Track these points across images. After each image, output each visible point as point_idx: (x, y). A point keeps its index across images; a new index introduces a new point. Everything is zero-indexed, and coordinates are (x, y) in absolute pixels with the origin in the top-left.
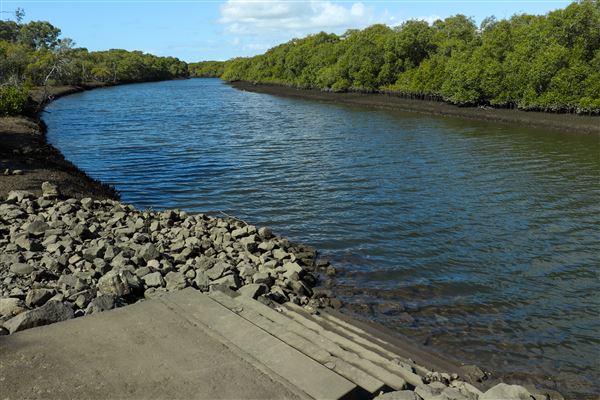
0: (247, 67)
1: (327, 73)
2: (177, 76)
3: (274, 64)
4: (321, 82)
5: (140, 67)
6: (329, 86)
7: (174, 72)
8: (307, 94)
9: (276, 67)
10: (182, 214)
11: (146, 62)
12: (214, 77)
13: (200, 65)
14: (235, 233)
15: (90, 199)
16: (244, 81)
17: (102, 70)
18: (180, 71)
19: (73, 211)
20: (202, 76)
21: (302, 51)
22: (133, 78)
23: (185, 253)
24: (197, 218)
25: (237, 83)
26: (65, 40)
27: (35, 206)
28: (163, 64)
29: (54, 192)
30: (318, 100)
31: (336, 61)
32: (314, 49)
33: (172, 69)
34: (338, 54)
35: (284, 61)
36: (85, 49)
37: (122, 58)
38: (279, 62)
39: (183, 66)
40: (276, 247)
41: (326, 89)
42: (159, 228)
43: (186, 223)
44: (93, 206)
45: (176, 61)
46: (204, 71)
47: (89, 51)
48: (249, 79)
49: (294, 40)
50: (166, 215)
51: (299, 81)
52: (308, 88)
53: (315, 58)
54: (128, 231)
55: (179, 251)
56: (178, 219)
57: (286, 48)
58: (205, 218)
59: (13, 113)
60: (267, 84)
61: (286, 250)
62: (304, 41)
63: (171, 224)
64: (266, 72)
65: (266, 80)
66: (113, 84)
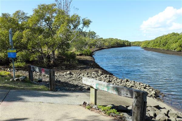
0: (149, 43)
1: (174, 46)
2: (127, 46)
3: (157, 43)
4: (172, 48)
5: (117, 43)
6: (175, 50)
7: (127, 45)
8: (168, 52)
9: (158, 43)
10: (129, 80)
11: (119, 42)
12: (138, 46)
13: (134, 43)
14: (141, 85)
15: (109, 75)
16: (147, 47)
17: (107, 44)
18: (128, 44)
19: (106, 77)
20: (135, 46)
21: (166, 39)
22: (115, 46)
23: (130, 86)
24: (132, 81)
25: (145, 48)
26: (97, 36)
27: (98, 75)
28: (124, 42)
29: (101, 73)
30: (170, 54)
31: (178, 41)
32: (170, 38)
33: (126, 44)
34: (178, 39)
35: (160, 42)
36: (102, 38)
37: (112, 41)
38: (159, 42)
39: (129, 43)
40: (150, 88)
41: (174, 50)
42: (124, 82)
43: (130, 82)
44: (110, 77)
45: (128, 41)
46: (135, 44)
47: (103, 38)
48: (149, 47)
49: (164, 35)
50: (125, 80)
51: (165, 48)
52: (168, 50)
53: (170, 41)
54: (118, 82)
55: (129, 86)
56: (128, 81)
57: (161, 38)
58: (134, 81)
59: (88, 55)
60: (155, 49)
61: (152, 89)
62: (167, 35)
63: (126, 82)
64: (155, 45)
65: (154, 47)
66: (110, 48)
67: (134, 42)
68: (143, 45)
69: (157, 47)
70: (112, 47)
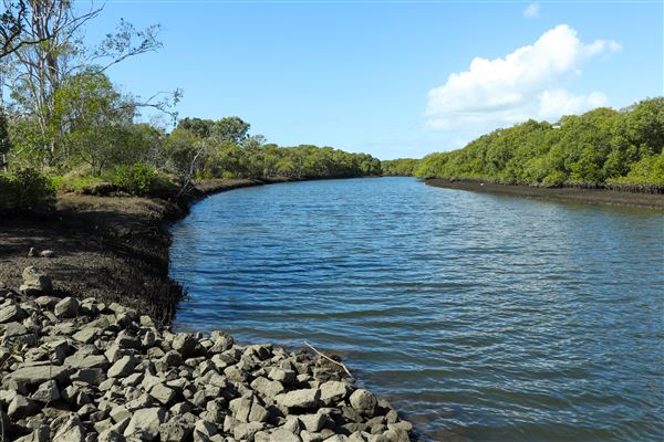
0: (444, 162)
1: (537, 165)
2: (369, 174)
3: (474, 157)
4: (529, 175)
5: (329, 163)
6: (540, 180)
7: (365, 170)
8: (513, 190)
9: (477, 160)
11: (335, 158)
12: (409, 175)
13: (394, 164)
16: (440, 178)
17: (286, 164)
18: (372, 169)
20: (396, 175)
21: (506, 140)
25: (432, 180)
28: (354, 161)
30: (525, 196)
31: (548, 150)
33: (363, 166)
34: (551, 143)
35: (485, 154)
36: (275, 145)
37: (310, 154)
38: (480, 155)
39: (375, 163)
41: (536, 184)
45: (369, 158)
46: (399, 169)
48: (446, 175)
49: (498, 130)
51: (502, 177)
52: (514, 183)
53: (522, 149)
57: (487, 140)
60: (465, 180)
62: (510, 131)
64: (466, 165)
65: (463, 176)
66: (298, 180)
67: (394, 161)
68: (422, 168)
69: (474, 176)
70: (309, 177)
